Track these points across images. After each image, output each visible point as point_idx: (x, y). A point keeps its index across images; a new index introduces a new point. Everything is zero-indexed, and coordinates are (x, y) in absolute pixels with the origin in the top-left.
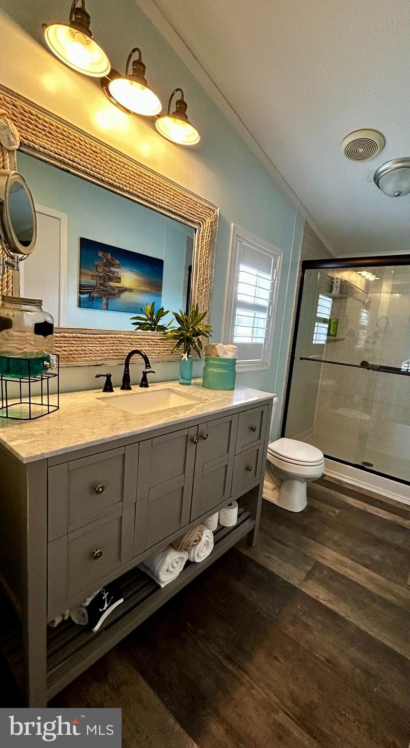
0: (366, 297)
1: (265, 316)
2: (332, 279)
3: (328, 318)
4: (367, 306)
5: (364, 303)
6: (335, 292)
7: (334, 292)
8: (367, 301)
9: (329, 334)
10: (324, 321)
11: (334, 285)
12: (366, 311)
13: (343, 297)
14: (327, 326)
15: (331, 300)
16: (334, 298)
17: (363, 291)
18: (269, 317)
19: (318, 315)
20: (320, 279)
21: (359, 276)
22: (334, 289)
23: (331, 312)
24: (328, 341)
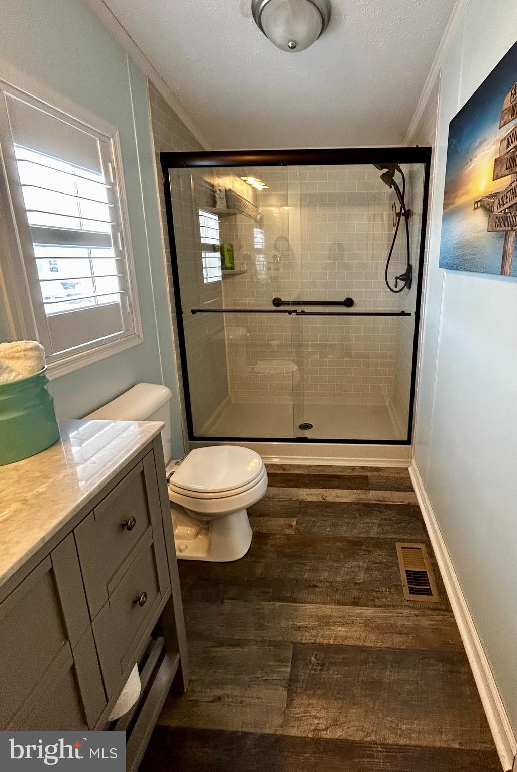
0: (257, 210)
1: (111, 252)
2: (212, 186)
3: (217, 243)
4: (260, 223)
5: (256, 221)
6: (221, 205)
7: (218, 206)
8: (259, 217)
9: (223, 267)
10: (213, 248)
11: (217, 196)
12: (260, 230)
13: (231, 212)
14: (218, 255)
15: (216, 217)
16: (220, 215)
17: (253, 204)
18: (119, 254)
19: (203, 241)
20: (195, 187)
21: (244, 183)
22: (218, 201)
23: (220, 235)
24: (224, 277)
